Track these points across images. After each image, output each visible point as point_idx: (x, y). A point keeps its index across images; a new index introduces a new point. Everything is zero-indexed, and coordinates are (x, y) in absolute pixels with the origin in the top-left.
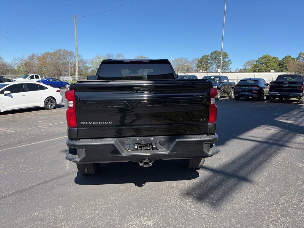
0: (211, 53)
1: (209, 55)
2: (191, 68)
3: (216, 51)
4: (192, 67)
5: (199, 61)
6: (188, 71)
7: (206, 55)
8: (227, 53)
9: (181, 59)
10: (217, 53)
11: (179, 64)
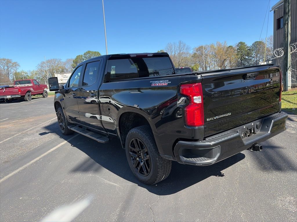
0: (85, 53)
1: (83, 55)
2: (65, 69)
3: (89, 51)
4: (67, 68)
5: (74, 62)
6: (63, 72)
7: (80, 55)
8: (99, 52)
9: (54, 60)
10: (91, 53)
11: (52, 66)
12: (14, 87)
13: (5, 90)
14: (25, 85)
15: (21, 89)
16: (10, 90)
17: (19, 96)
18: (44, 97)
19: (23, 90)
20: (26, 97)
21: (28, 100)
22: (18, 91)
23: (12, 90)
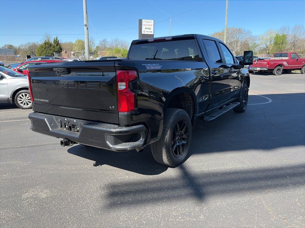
12: (264, 59)
13: (257, 62)
14: (280, 58)
15: (270, 62)
16: (261, 62)
17: (266, 69)
18: (302, 73)
19: (272, 63)
20: (275, 71)
21: (276, 74)
22: (266, 64)
23: (262, 62)
